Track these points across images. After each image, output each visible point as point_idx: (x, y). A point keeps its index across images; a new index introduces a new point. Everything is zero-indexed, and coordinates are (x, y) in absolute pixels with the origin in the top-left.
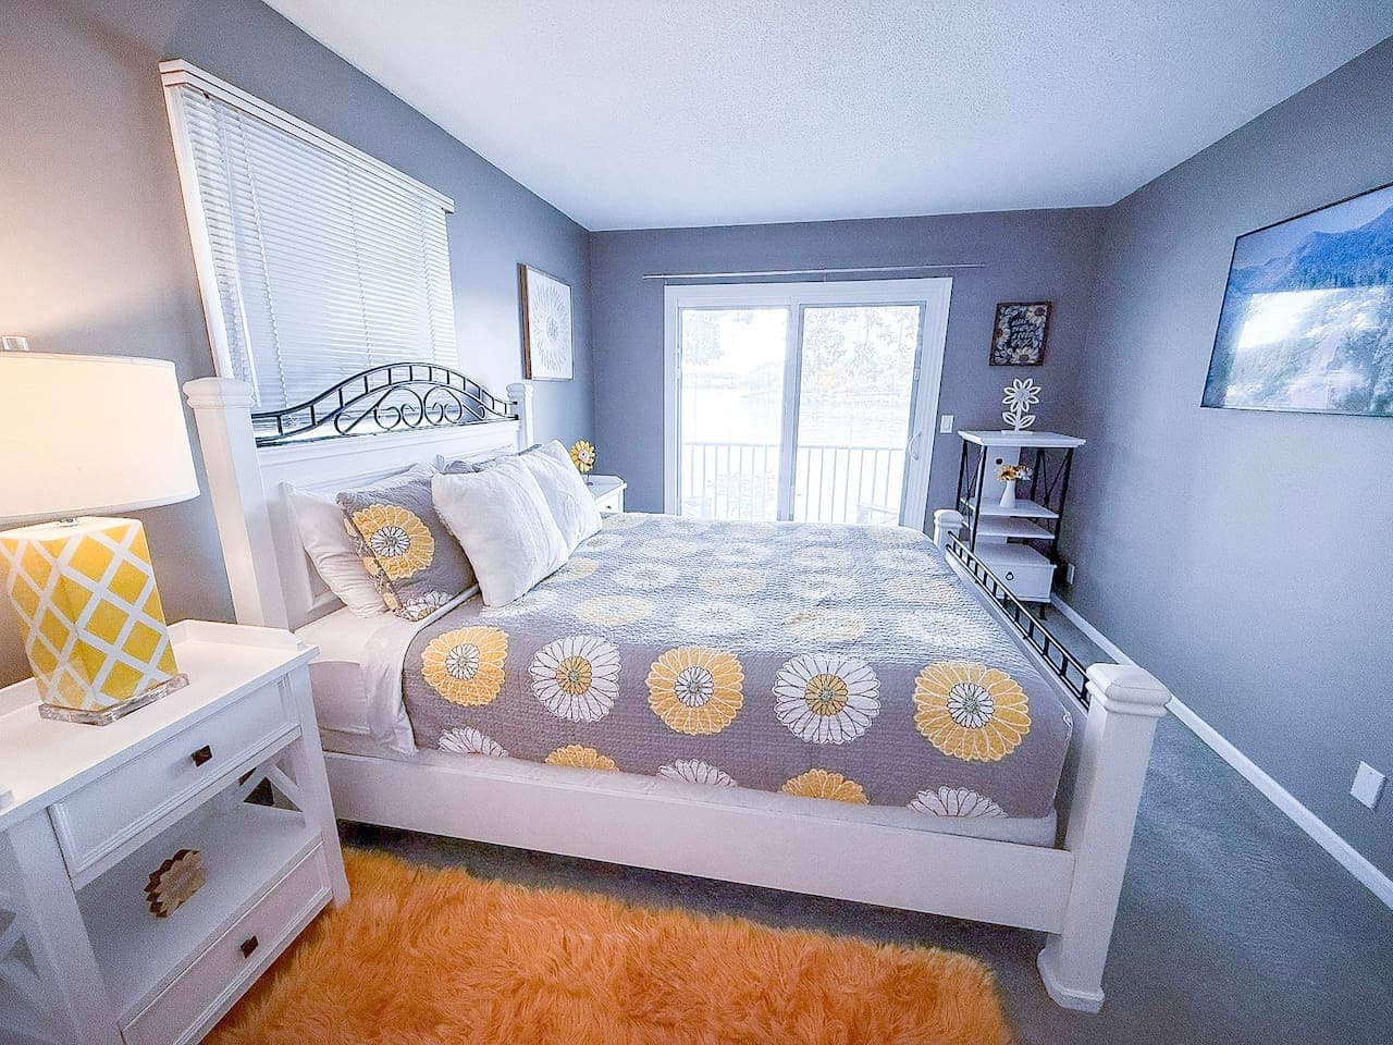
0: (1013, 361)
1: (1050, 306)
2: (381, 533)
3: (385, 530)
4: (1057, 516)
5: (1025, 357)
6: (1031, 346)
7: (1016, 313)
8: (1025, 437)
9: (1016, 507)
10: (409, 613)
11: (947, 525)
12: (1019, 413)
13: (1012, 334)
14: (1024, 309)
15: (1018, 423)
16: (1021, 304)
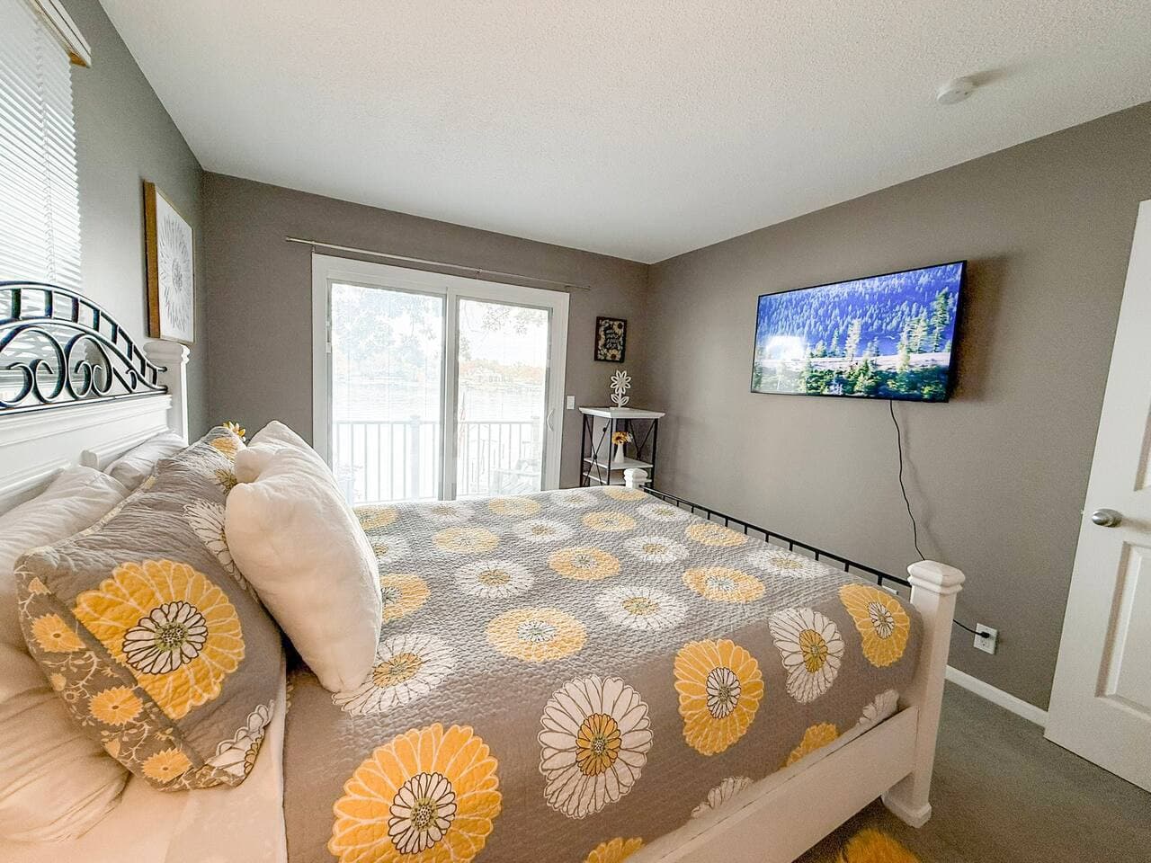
0: (609, 358)
1: (625, 322)
2: (149, 624)
3: (158, 616)
4: (652, 466)
5: (614, 356)
6: (616, 348)
7: (607, 325)
8: (624, 411)
9: (625, 462)
10: (222, 771)
11: (638, 480)
12: (620, 395)
13: (606, 339)
14: (611, 323)
15: (620, 402)
16: (610, 319)
